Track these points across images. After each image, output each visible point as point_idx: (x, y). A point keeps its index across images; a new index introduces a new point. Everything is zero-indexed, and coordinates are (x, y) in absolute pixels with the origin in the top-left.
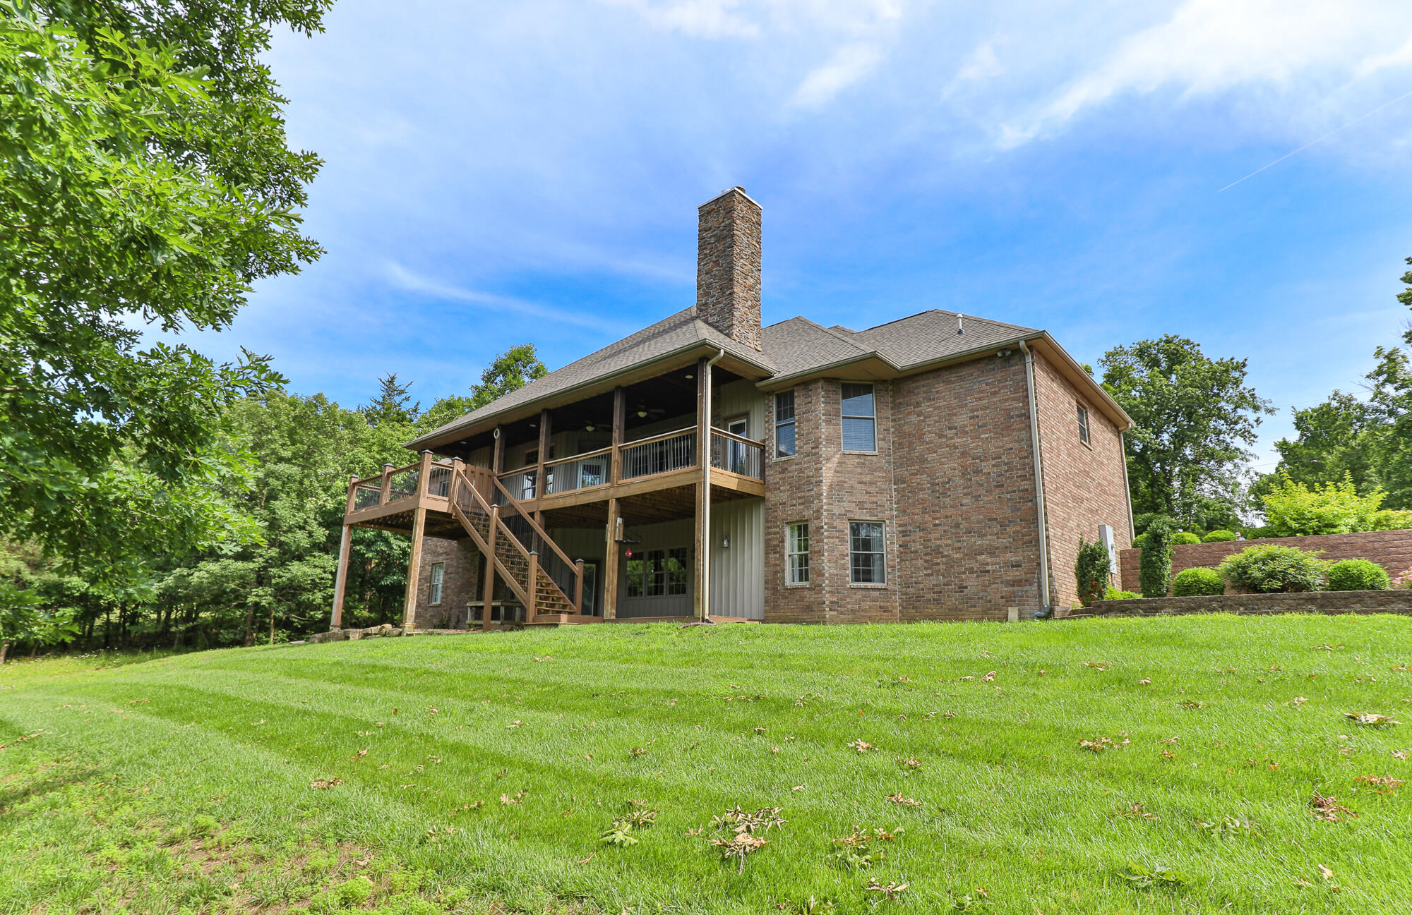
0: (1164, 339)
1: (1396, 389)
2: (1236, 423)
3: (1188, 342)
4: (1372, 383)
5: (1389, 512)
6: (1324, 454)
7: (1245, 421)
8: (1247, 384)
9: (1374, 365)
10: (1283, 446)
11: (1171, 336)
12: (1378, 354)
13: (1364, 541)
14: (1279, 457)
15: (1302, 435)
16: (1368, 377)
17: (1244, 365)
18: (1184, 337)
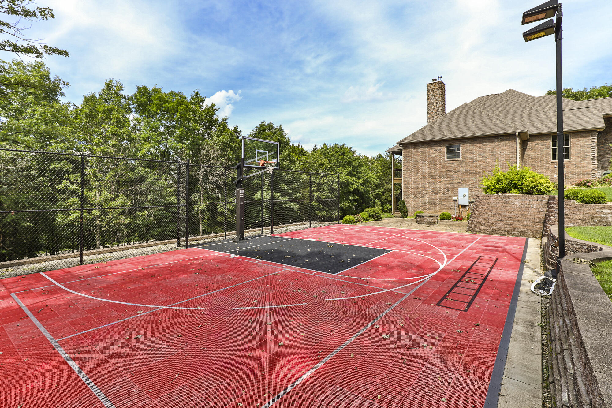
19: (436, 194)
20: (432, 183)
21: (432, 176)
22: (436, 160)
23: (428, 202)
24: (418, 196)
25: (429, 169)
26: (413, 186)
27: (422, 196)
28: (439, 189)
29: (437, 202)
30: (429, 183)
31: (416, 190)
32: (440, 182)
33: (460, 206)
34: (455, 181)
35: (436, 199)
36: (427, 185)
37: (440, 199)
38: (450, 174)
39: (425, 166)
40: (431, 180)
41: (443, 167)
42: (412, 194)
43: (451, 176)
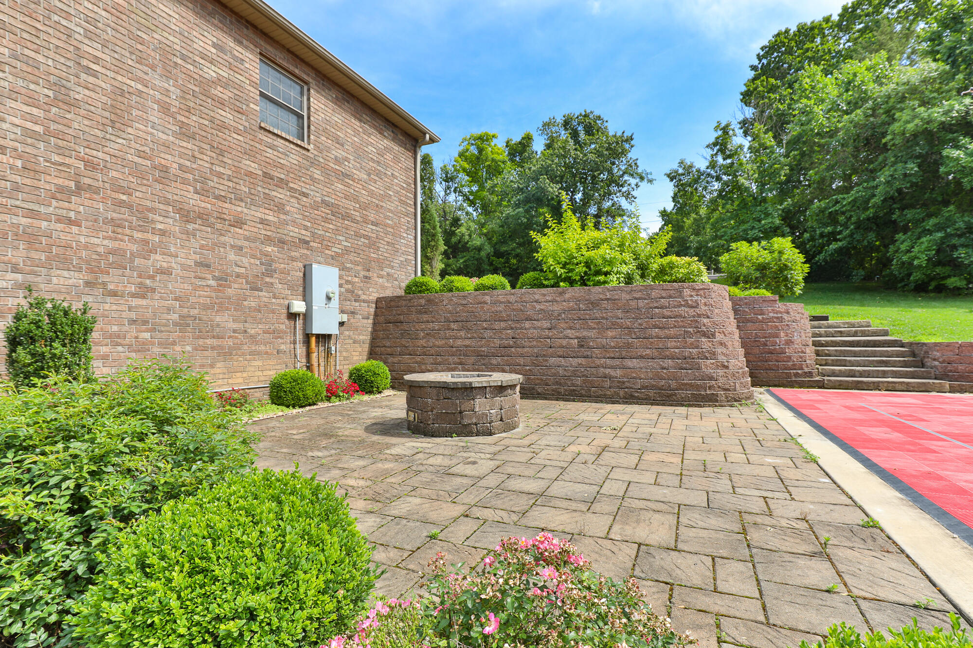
0: (583, 113)
1: (724, 159)
2: (622, 186)
3: (599, 118)
4: (710, 152)
5: (674, 258)
6: (685, 219)
7: (629, 185)
8: (632, 155)
9: (712, 137)
10: (664, 214)
11: (588, 111)
12: (716, 128)
13: (628, 297)
14: (659, 223)
15: (675, 205)
16: (707, 147)
17: (632, 139)
18: (597, 113)
19: (223, 280)
20: (203, 217)
21: (204, 180)
22: (222, 103)
23: (182, 324)
24: (113, 280)
25: (185, 133)
26: (78, 206)
27: (141, 285)
28: (232, 256)
29: (226, 321)
30: (186, 216)
31: (101, 243)
32: (239, 223)
33: (313, 340)
34: (293, 232)
35: (222, 308)
36: (170, 223)
37: (239, 307)
38: (280, 194)
39: (165, 109)
40: (194, 201)
41: (250, 154)
42: (65, 263)
43: (280, 208)
